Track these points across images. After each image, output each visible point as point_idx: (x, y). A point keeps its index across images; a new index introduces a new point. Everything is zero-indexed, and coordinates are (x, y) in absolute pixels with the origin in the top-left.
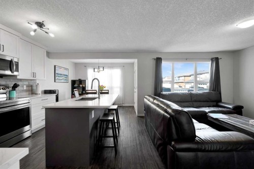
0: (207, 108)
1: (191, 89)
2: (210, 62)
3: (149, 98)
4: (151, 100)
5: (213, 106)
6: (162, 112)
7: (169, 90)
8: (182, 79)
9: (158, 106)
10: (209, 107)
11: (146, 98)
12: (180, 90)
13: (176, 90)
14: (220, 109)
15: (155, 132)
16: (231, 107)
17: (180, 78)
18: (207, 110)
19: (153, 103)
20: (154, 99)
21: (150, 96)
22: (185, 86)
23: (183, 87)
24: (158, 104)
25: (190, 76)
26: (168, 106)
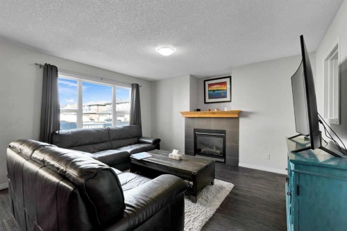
0: (129, 147)
1: (107, 122)
2: (130, 89)
3: (21, 147)
4: (27, 150)
5: (135, 143)
6: (54, 179)
7: (72, 125)
8: (94, 109)
9: (43, 164)
10: (130, 145)
11: (12, 148)
12: (91, 125)
13: (86, 125)
14: (142, 146)
15: (35, 227)
16: (151, 141)
17: (92, 107)
18: (128, 149)
19: (30, 159)
20: (36, 147)
21: (23, 142)
22: (98, 119)
23: (96, 120)
24: (43, 161)
25: (105, 105)
26: (70, 162)
